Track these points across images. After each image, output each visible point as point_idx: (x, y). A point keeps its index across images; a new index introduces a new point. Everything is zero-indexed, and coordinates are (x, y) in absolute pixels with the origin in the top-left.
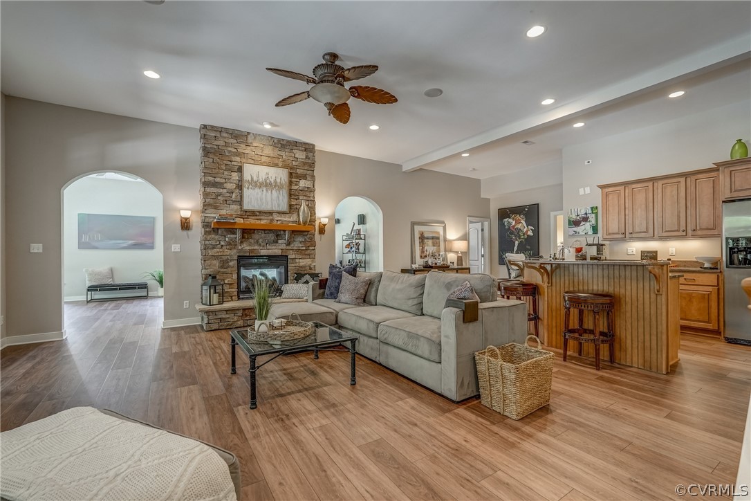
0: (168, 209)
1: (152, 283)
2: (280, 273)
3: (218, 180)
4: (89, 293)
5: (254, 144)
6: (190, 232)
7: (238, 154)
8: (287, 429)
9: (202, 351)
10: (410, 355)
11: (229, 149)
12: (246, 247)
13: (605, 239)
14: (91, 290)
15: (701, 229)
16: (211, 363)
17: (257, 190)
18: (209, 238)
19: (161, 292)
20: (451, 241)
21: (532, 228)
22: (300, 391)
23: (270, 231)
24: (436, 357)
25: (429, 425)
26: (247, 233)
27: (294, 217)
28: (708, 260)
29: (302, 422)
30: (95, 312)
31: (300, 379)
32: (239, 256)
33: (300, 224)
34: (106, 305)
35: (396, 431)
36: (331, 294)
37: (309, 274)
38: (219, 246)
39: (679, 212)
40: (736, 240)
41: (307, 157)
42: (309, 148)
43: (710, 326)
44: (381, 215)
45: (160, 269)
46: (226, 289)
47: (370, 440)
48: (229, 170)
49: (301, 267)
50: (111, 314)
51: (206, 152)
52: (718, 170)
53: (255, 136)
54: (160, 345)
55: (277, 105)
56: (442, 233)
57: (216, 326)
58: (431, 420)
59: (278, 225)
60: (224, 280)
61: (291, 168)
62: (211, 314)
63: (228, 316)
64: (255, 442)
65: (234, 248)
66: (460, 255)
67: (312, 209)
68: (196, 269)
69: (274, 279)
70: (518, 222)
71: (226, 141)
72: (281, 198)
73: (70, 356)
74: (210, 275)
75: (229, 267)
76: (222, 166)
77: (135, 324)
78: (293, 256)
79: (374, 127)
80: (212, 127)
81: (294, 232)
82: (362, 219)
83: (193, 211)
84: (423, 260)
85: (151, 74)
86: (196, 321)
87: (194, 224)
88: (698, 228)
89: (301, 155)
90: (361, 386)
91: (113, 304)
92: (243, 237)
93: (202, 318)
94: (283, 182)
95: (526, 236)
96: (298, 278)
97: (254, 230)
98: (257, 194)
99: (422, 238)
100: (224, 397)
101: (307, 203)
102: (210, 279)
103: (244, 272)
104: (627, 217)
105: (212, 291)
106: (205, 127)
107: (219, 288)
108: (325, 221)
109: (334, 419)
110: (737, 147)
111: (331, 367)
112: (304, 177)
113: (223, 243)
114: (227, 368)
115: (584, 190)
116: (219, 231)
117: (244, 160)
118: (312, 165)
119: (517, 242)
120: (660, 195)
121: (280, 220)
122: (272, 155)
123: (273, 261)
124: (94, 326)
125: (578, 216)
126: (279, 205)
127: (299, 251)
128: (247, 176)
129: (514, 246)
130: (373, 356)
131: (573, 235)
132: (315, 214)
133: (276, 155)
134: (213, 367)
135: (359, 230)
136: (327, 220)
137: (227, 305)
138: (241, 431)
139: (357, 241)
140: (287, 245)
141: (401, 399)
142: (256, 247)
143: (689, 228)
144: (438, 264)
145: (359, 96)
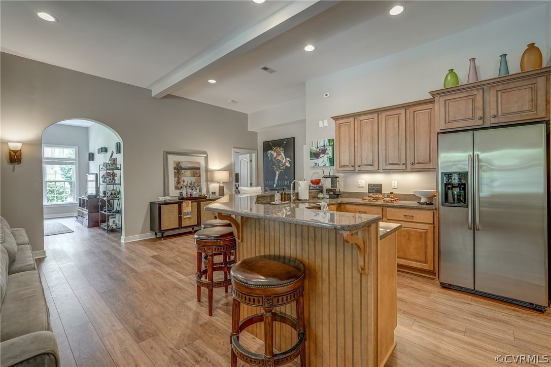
13: (338, 172)
15: (418, 163)
20: (212, 171)
21: (289, 159)
28: (425, 194)
39: (400, 145)
40: (449, 175)
43: (426, 267)
52: (434, 101)
56: (203, 163)
66: (222, 185)
70: (279, 154)
84: (178, 191)
88: (416, 162)
95: (284, 167)
99: (179, 169)
104: (356, 150)
108: (16, 146)
110: (449, 78)
115: (323, 122)
119: (277, 173)
120: (384, 127)
125: (318, 148)
129: (276, 175)
131: (314, 167)
135: (114, 160)
136: (19, 144)
143: (408, 162)
144: (193, 196)
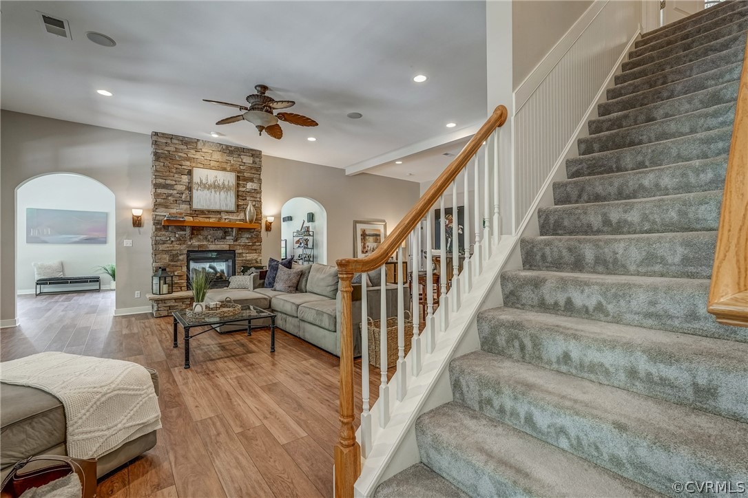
0: (120, 208)
1: (105, 277)
2: (228, 266)
3: (168, 182)
4: (38, 286)
5: (203, 150)
6: (141, 229)
7: (188, 159)
8: (210, 379)
9: (150, 333)
10: (317, 328)
11: (180, 154)
12: (195, 242)
14: (40, 284)
16: (157, 340)
17: (206, 191)
18: (159, 234)
19: (113, 285)
21: (461, 227)
22: (228, 357)
23: (219, 228)
24: (332, 328)
25: (318, 374)
26: (196, 230)
27: (241, 216)
29: (223, 375)
30: (45, 304)
31: (231, 350)
32: (188, 251)
33: (246, 222)
34: (57, 297)
35: (292, 378)
36: (270, 283)
37: (254, 267)
38: (169, 242)
41: (254, 162)
42: (256, 154)
44: (325, 214)
45: (112, 263)
46: (176, 280)
47: (270, 383)
48: (179, 173)
49: (248, 261)
50: (63, 305)
51: (157, 156)
53: (205, 142)
54: (111, 328)
55: (217, 124)
56: (382, 231)
57: (165, 313)
58: (321, 372)
59: (225, 223)
60: (174, 272)
61: (238, 172)
62: (160, 302)
63: (176, 304)
64: (184, 387)
65: (184, 244)
67: (258, 209)
68: (147, 263)
69: (222, 272)
70: (451, 222)
71: (177, 147)
72: (229, 198)
73: (25, 339)
74: (160, 268)
75: (178, 260)
76: (173, 170)
77: (87, 313)
78: (240, 251)
79: (312, 139)
80: (163, 134)
81: (241, 230)
82: (311, 217)
83: (144, 209)
84: (364, 255)
85: (103, 93)
86: (147, 309)
87: (146, 222)
89: (248, 160)
90: (278, 353)
91: (64, 297)
92: (192, 234)
93: (153, 306)
94: (230, 184)
96: (245, 270)
97: (203, 227)
98: (206, 195)
99: (364, 235)
100: (164, 363)
101: (254, 203)
102: (160, 271)
103: (193, 265)
105: (162, 282)
106: (156, 134)
107: (168, 280)
108: (271, 219)
109: (249, 373)
111: (260, 341)
112: (251, 180)
113: (173, 239)
114: (170, 343)
116: (170, 228)
117: (194, 165)
118: (259, 169)
121: (228, 219)
122: (220, 160)
123: (221, 255)
124: (46, 316)
126: (226, 205)
127: (246, 246)
128: (196, 179)
130: (294, 331)
132: (261, 213)
133: (224, 160)
134: (159, 344)
135: (308, 227)
136: (273, 218)
137: (175, 295)
138: (174, 381)
139: (306, 237)
140: (234, 241)
141: (306, 360)
142: (205, 243)
145: (285, 120)
